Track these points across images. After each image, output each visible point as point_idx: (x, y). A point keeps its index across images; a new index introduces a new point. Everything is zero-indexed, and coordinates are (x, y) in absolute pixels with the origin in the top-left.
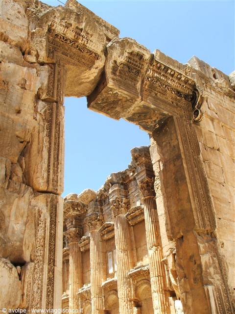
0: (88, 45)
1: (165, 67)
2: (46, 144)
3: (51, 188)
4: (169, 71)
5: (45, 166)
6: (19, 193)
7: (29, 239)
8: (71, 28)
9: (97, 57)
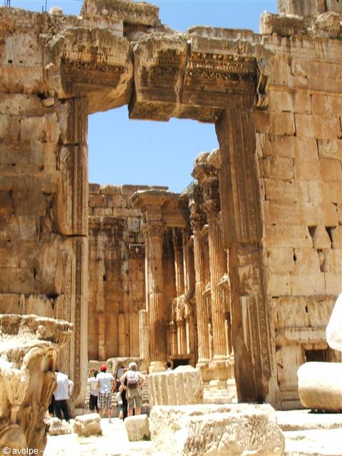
0: (108, 61)
1: (208, 54)
2: (70, 192)
3: (76, 231)
4: (215, 57)
5: (69, 213)
6: (49, 242)
7: (59, 279)
8: (85, 51)
9: (121, 70)
